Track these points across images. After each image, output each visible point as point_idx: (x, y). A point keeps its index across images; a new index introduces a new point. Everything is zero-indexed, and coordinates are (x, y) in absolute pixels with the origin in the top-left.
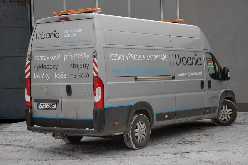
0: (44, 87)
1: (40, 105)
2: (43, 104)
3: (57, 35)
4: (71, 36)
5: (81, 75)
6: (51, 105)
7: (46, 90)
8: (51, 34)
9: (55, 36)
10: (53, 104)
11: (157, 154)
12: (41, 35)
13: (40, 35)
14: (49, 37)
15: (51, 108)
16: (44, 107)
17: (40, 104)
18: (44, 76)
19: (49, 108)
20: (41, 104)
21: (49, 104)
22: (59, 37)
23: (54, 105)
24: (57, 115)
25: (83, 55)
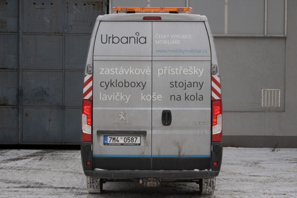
0: (120, 114)
1: (109, 139)
2: (114, 137)
3: (142, 40)
4: (170, 42)
5: (189, 98)
6: (130, 139)
7: (122, 117)
8: (130, 38)
9: (137, 41)
10: (134, 137)
11: (283, 193)
12: (111, 39)
13: (109, 38)
14: (127, 42)
15: (131, 142)
16: (117, 142)
17: (108, 137)
18: (119, 97)
19: (127, 142)
20: (111, 138)
21: (127, 137)
22: (145, 42)
23: (137, 138)
24: (143, 153)
25: (193, 71)
